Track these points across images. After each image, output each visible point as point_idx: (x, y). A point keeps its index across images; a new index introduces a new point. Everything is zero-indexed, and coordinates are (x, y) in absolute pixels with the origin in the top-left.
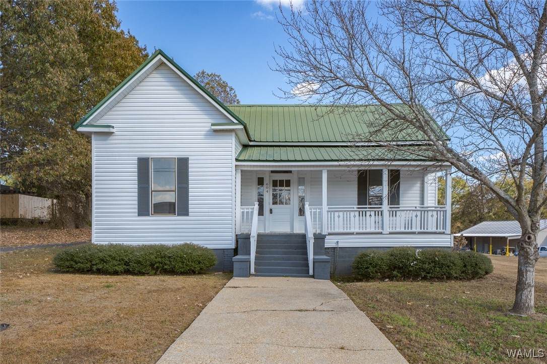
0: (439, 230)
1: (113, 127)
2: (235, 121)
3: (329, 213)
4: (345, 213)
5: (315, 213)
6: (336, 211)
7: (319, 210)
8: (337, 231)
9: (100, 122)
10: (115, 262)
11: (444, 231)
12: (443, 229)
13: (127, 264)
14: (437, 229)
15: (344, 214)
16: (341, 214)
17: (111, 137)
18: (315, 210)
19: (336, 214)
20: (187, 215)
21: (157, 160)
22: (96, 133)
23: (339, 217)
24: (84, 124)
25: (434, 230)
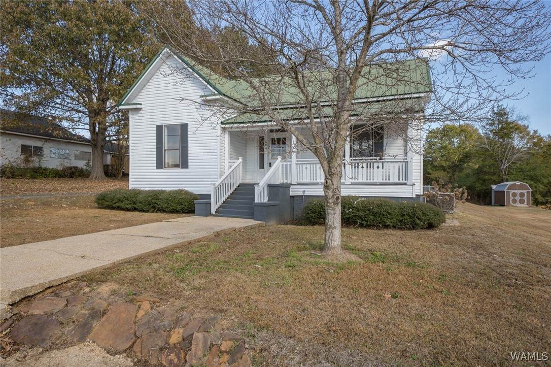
0: (401, 181)
1: (141, 104)
2: (216, 93)
3: (298, 166)
4: (312, 165)
5: (286, 165)
6: (304, 164)
7: (290, 163)
8: (305, 181)
9: (135, 102)
10: (127, 202)
11: (406, 182)
12: (405, 180)
13: (134, 203)
14: (399, 180)
15: (310, 166)
16: (308, 166)
17: (141, 112)
18: (286, 163)
19: (304, 166)
20: (187, 168)
21: (168, 126)
22: (132, 109)
23: (306, 168)
24: (122, 103)
25: (396, 181)
